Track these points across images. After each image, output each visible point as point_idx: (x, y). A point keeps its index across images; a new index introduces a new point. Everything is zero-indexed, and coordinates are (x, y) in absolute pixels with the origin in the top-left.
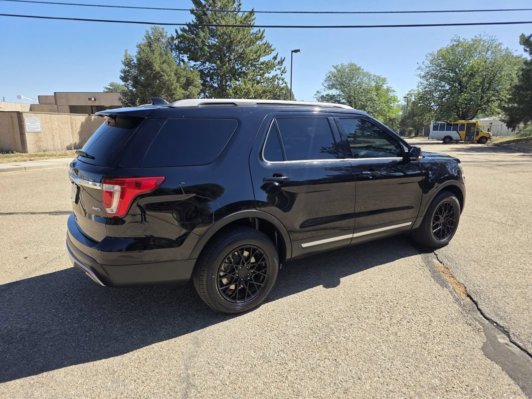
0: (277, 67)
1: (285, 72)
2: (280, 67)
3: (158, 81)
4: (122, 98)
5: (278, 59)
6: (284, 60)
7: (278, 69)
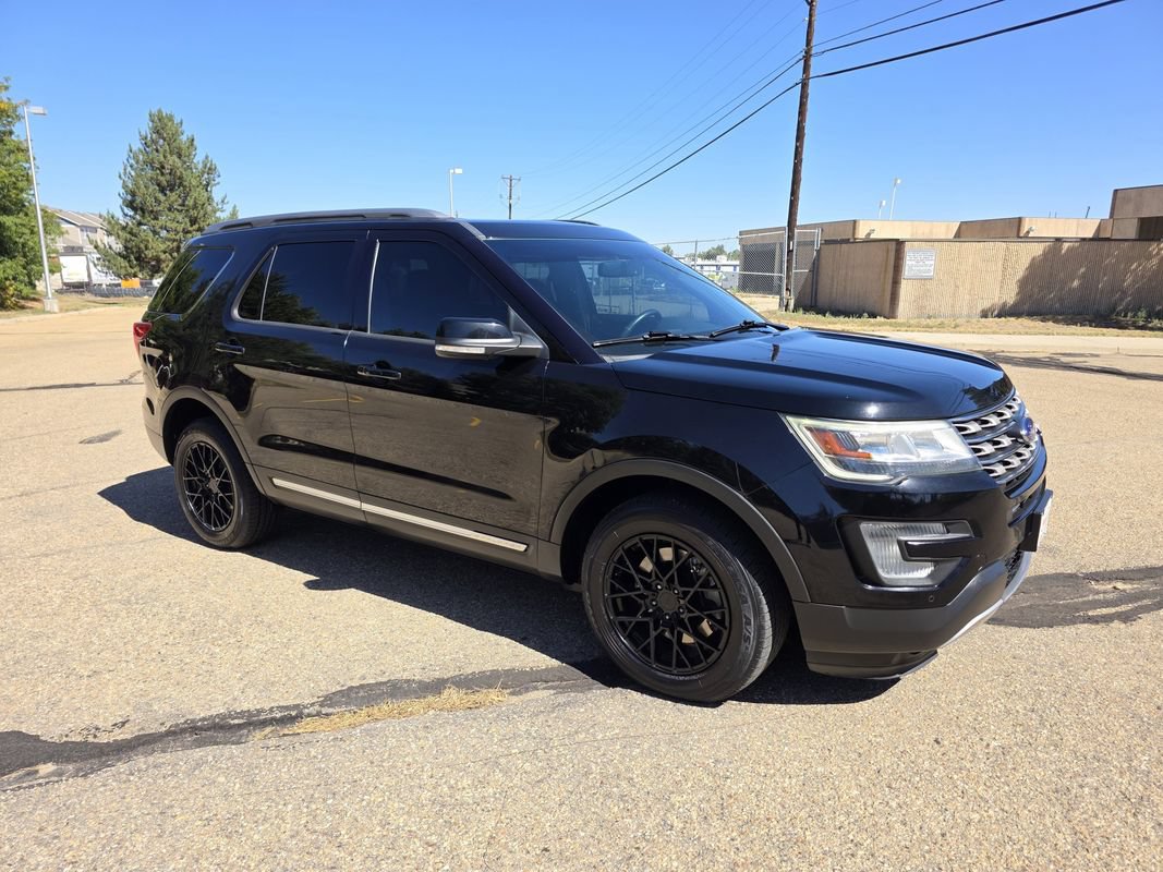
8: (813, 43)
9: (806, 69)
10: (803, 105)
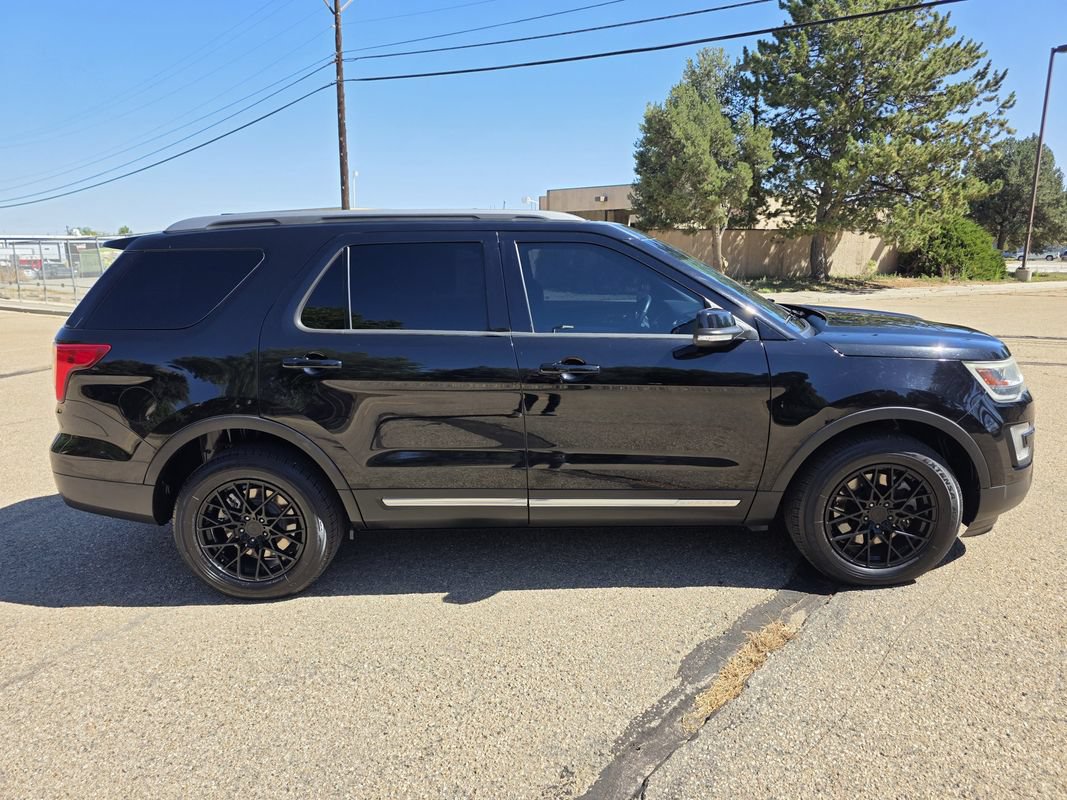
0: (982, 97)
1: (1011, 106)
2: (993, 94)
3: (674, 159)
4: (633, 194)
5: (990, 76)
6: (1002, 78)
7: (985, 100)
8: (342, 49)
9: (339, 71)
10: (340, 104)
